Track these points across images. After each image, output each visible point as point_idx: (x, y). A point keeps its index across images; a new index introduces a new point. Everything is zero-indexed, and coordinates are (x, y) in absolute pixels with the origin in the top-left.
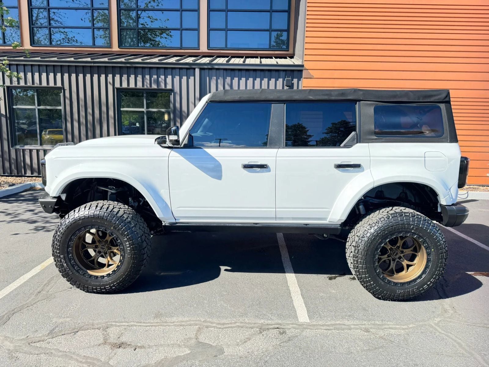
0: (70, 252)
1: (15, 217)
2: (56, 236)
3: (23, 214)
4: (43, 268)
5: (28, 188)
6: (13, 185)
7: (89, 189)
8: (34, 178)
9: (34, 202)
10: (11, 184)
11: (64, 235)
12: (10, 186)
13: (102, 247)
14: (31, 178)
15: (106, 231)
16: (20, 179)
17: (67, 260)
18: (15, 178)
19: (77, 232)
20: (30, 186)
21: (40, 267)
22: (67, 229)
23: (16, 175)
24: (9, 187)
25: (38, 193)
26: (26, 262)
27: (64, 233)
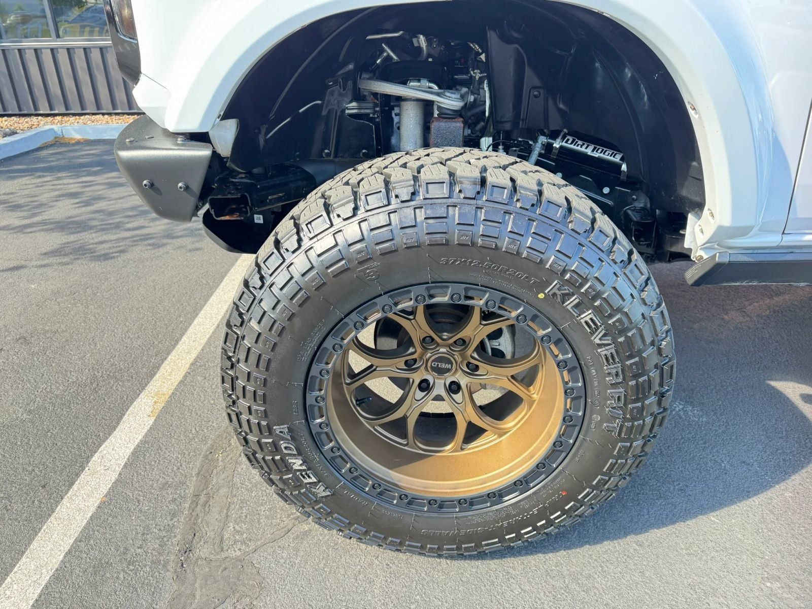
0: (316, 409)
1: (34, 215)
2: (243, 338)
3: (51, 206)
4: (160, 406)
5: (50, 139)
6: (14, 133)
7: (319, 102)
8: (59, 118)
9: (71, 172)
10: (7, 130)
11: (287, 337)
12: (6, 135)
13: (435, 365)
14: (51, 119)
15: (471, 298)
16: (27, 122)
17: (305, 440)
18: (15, 119)
19: (354, 316)
20: (55, 136)
21: (150, 402)
22: (300, 306)
23: (17, 112)
24: (4, 137)
25: (75, 151)
26: (94, 377)
27: (286, 324)
